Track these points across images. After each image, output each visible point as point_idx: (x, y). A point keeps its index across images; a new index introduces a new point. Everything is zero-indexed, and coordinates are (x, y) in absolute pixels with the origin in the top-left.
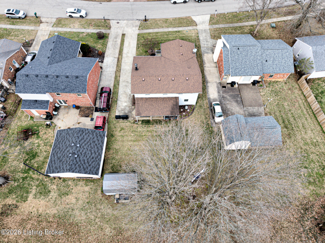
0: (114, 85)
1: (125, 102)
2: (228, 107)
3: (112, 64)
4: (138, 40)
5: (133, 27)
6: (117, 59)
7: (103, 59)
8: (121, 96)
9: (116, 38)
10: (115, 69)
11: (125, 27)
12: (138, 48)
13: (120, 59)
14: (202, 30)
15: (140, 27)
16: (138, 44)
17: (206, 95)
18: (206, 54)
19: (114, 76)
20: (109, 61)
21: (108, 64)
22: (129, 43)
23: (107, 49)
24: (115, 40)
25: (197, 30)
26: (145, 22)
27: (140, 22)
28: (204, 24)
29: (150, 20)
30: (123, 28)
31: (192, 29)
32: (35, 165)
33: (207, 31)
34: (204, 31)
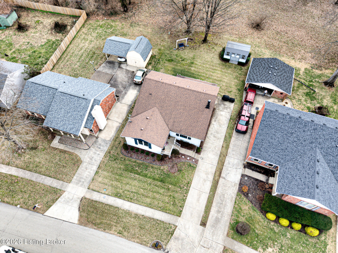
0: (230, 137)
1: (222, 115)
2: (127, 79)
3: (229, 169)
4: (184, 200)
5: (182, 239)
6: (223, 175)
7: (241, 179)
8: (226, 122)
9: (217, 220)
10: (227, 159)
11: (197, 244)
12: (189, 184)
13: (218, 173)
14: (81, 185)
15: (172, 234)
16: (187, 191)
18: (108, 139)
19: (230, 150)
20: (234, 174)
21: (235, 170)
22: (198, 200)
23: (234, 199)
24: (220, 215)
25: (88, 189)
26: (159, 241)
27: (168, 247)
28: (68, 198)
29: (151, 243)
30: (201, 243)
31: (95, 192)
32: (305, 88)
33: (76, 179)
34: (80, 181)
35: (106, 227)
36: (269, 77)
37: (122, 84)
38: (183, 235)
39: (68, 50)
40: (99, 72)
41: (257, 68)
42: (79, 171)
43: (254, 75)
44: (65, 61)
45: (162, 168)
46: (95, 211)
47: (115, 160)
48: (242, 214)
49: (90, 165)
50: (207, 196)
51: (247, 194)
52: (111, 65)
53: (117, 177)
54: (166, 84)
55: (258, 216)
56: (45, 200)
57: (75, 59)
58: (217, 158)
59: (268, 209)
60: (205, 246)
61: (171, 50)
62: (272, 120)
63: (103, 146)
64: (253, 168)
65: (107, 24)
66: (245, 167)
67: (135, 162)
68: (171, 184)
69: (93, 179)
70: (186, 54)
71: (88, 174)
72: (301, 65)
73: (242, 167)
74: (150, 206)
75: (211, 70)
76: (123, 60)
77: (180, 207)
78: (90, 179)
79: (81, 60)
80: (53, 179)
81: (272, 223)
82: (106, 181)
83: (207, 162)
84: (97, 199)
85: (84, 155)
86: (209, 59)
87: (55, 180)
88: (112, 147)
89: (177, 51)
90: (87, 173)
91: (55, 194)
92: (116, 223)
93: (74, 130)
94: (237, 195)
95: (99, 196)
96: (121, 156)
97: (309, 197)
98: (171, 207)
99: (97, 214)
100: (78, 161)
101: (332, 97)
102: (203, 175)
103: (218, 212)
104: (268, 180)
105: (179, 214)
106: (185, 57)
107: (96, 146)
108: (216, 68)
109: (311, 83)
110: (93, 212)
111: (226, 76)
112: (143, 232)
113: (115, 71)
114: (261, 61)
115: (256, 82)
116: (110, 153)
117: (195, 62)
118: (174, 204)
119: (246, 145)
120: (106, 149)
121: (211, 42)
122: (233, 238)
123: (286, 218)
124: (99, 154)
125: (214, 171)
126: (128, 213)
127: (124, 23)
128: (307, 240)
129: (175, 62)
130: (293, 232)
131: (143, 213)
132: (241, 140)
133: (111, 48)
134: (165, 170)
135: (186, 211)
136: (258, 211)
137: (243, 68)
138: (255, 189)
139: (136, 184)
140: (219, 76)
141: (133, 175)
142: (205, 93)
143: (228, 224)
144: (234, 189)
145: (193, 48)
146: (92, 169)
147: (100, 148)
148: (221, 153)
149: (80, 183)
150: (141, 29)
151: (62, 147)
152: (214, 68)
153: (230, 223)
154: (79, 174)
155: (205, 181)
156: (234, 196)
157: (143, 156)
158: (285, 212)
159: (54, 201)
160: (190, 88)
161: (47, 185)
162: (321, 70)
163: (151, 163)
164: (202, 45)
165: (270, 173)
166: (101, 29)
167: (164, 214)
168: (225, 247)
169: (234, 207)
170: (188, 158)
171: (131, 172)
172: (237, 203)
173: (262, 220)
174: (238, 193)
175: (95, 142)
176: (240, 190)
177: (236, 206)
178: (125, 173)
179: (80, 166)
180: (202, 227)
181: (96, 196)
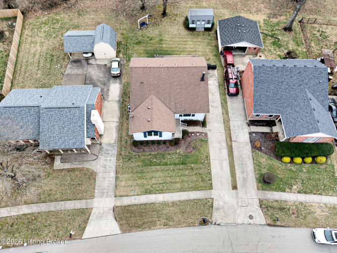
0: (226, 102)
1: (210, 84)
2: (102, 74)
3: (237, 131)
4: (210, 173)
5: (223, 208)
6: (233, 139)
7: (250, 137)
8: (216, 90)
9: (245, 180)
10: (231, 123)
11: (236, 206)
12: (208, 157)
13: (228, 139)
14: (107, 196)
15: (212, 207)
16: (209, 164)
17: (124, 87)
18: (113, 142)
19: (230, 115)
20: (242, 135)
21: (241, 131)
22: (222, 169)
23: (251, 156)
24: (245, 174)
25: (115, 197)
26: (204, 217)
27: (214, 219)
28: (99, 213)
29: (197, 222)
30: (239, 204)
31: (123, 198)
32: (270, 38)
33: (98, 193)
34: (104, 193)
35: (151, 225)
36: (240, 36)
37: (100, 81)
38: (221, 203)
39: (19, 59)
40: (68, 75)
41: (226, 30)
42: (98, 183)
43: (226, 37)
44: (22, 73)
45: (178, 151)
46: (133, 215)
47: (129, 160)
48: (263, 167)
49: (107, 174)
50: (228, 162)
51: (260, 148)
52: (78, 64)
53: (139, 175)
54: (153, 68)
55: (276, 163)
56: (76, 224)
57: (34, 68)
58: (222, 126)
59: (283, 154)
60: (244, 205)
61: (135, 32)
62: (262, 75)
63: (111, 150)
64: (256, 124)
65: (51, 19)
66: (249, 126)
67: (150, 155)
68: (193, 163)
69: (116, 186)
70: (151, 32)
71: (108, 182)
72: (259, 18)
73: (246, 126)
74: (182, 190)
75: (182, 43)
76: (90, 55)
77: (209, 180)
78: (112, 187)
79: (40, 67)
80: (73, 201)
81: (289, 165)
82: (130, 183)
83: (215, 132)
84: (129, 203)
85: (95, 166)
86: (176, 32)
87: (77, 202)
88: (121, 148)
89: (141, 31)
90: (106, 182)
91: (84, 215)
92: (158, 217)
93: (77, 144)
94: (252, 152)
95: (130, 199)
96: (134, 154)
97: (315, 132)
98: (201, 184)
99: (135, 216)
100: (91, 174)
101: (294, 41)
102: (217, 145)
103: (243, 172)
104: (272, 130)
105: (210, 187)
106: (152, 36)
107: (103, 152)
108: (186, 40)
109: (273, 32)
110: (131, 217)
111: (198, 45)
112: (186, 215)
113: (85, 69)
114: (226, 22)
115: (230, 44)
116: (121, 155)
117: (164, 39)
118: (203, 180)
119: (242, 105)
120: (115, 152)
121: (171, 14)
122: (263, 190)
123: (298, 156)
124: (110, 160)
125: (224, 138)
126: (165, 204)
127: (69, 14)
128: (319, 168)
129: (144, 43)
130: (307, 166)
131: (179, 199)
132: (236, 102)
133: (73, 45)
134: (182, 153)
135: (215, 182)
136: (274, 159)
137: (210, 33)
138: (265, 142)
139: (161, 175)
140: (192, 46)
141: (153, 168)
142: (196, 67)
143: (255, 179)
144: (248, 147)
145: (155, 24)
146: (110, 176)
147: (108, 154)
148: (224, 120)
149: (105, 195)
150: (92, 16)
151: (67, 166)
152: (184, 40)
153: (256, 178)
154: (98, 186)
155: (220, 149)
156: (250, 154)
157: (155, 146)
158: (297, 152)
159: (86, 222)
160: (179, 66)
161: (71, 210)
162: (277, 18)
163: (166, 150)
164: (163, 19)
165: (270, 123)
166: (47, 26)
167: (197, 192)
168: (260, 199)
169: (254, 163)
170: (198, 134)
171: (151, 166)
172: (255, 159)
173: (280, 166)
174: (252, 150)
175: (101, 149)
176: (254, 147)
177: (255, 162)
178: (146, 169)
179: (97, 178)
180: (234, 191)
181: (126, 201)
